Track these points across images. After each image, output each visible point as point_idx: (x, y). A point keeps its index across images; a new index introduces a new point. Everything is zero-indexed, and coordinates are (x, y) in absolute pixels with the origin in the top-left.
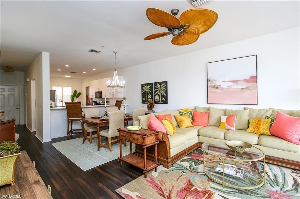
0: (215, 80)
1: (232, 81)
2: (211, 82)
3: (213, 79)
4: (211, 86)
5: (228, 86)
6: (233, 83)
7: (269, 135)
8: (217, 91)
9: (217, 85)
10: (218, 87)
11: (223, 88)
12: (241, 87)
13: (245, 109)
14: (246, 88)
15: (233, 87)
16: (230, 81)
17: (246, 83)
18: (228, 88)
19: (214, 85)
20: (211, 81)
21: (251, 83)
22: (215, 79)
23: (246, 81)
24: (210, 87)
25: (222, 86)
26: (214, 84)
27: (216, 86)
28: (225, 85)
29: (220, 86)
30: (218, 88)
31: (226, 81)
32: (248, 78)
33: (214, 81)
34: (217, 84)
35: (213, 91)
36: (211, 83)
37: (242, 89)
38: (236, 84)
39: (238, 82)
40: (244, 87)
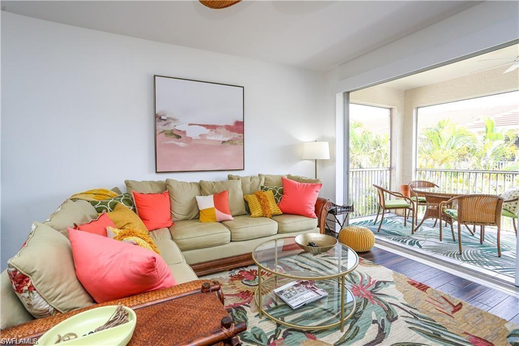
0: (174, 120)
1: (207, 126)
2: (165, 122)
3: (168, 116)
4: (164, 131)
5: (200, 135)
6: (209, 130)
8: (177, 143)
9: (177, 130)
10: (180, 135)
11: (192, 138)
12: (221, 138)
13: (230, 178)
14: (229, 141)
15: (208, 138)
16: (204, 126)
17: (229, 131)
18: (199, 138)
19: (172, 130)
20: (165, 120)
21: (237, 133)
22: (173, 117)
23: (228, 128)
24: (161, 135)
25: (188, 135)
26: (172, 128)
27: (175, 133)
28: (194, 133)
29: (184, 132)
30: (179, 137)
31: (196, 125)
32: (231, 123)
33: (170, 121)
34: (177, 128)
35: (169, 142)
36: (165, 125)
37: (224, 142)
38: (213, 132)
39: (217, 129)
40: (226, 139)
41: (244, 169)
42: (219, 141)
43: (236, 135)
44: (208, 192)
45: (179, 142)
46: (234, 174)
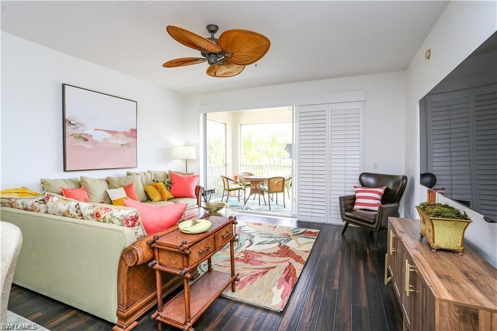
0: (82, 125)
1: (110, 132)
2: (74, 127)
3: (77, 121)
4: (74, 134)
5: (104, 139)
6: (111, 135)
7: (172, 199)
8: (84, 145)
9: (85, 134)
10: (87, 138)
11: (97, 141)
12: (120, 142)
13: (129, 174)
14: (126, 144)
15: (110, 141)
16: (107, 131)
17: (126, 137)
18: (103, 141)
19: (80, 134)
20: (74, 125)
21: (132, 137)
22: (80, 122)
23: (125, 133)
24: (70, 137)
25: (94, 138)
26: (81, 132)
27: (82, 136)
28: (98, 137)
29: (91, 136)
30: (86, 140)
31: (101, 130)
32: (128, 130)
33: (79, 125)
34: (84, 132)
35: (77, 144)
36: (74, 129)
37: (122, 145)
38: (114, 137)
39: (118, 135)
40: (124, 143)
41: (137, 167)
42: (118, 144)
43: (131, 140)
44: (117, 186)
45: (87, 144)
46: (131, 171)
